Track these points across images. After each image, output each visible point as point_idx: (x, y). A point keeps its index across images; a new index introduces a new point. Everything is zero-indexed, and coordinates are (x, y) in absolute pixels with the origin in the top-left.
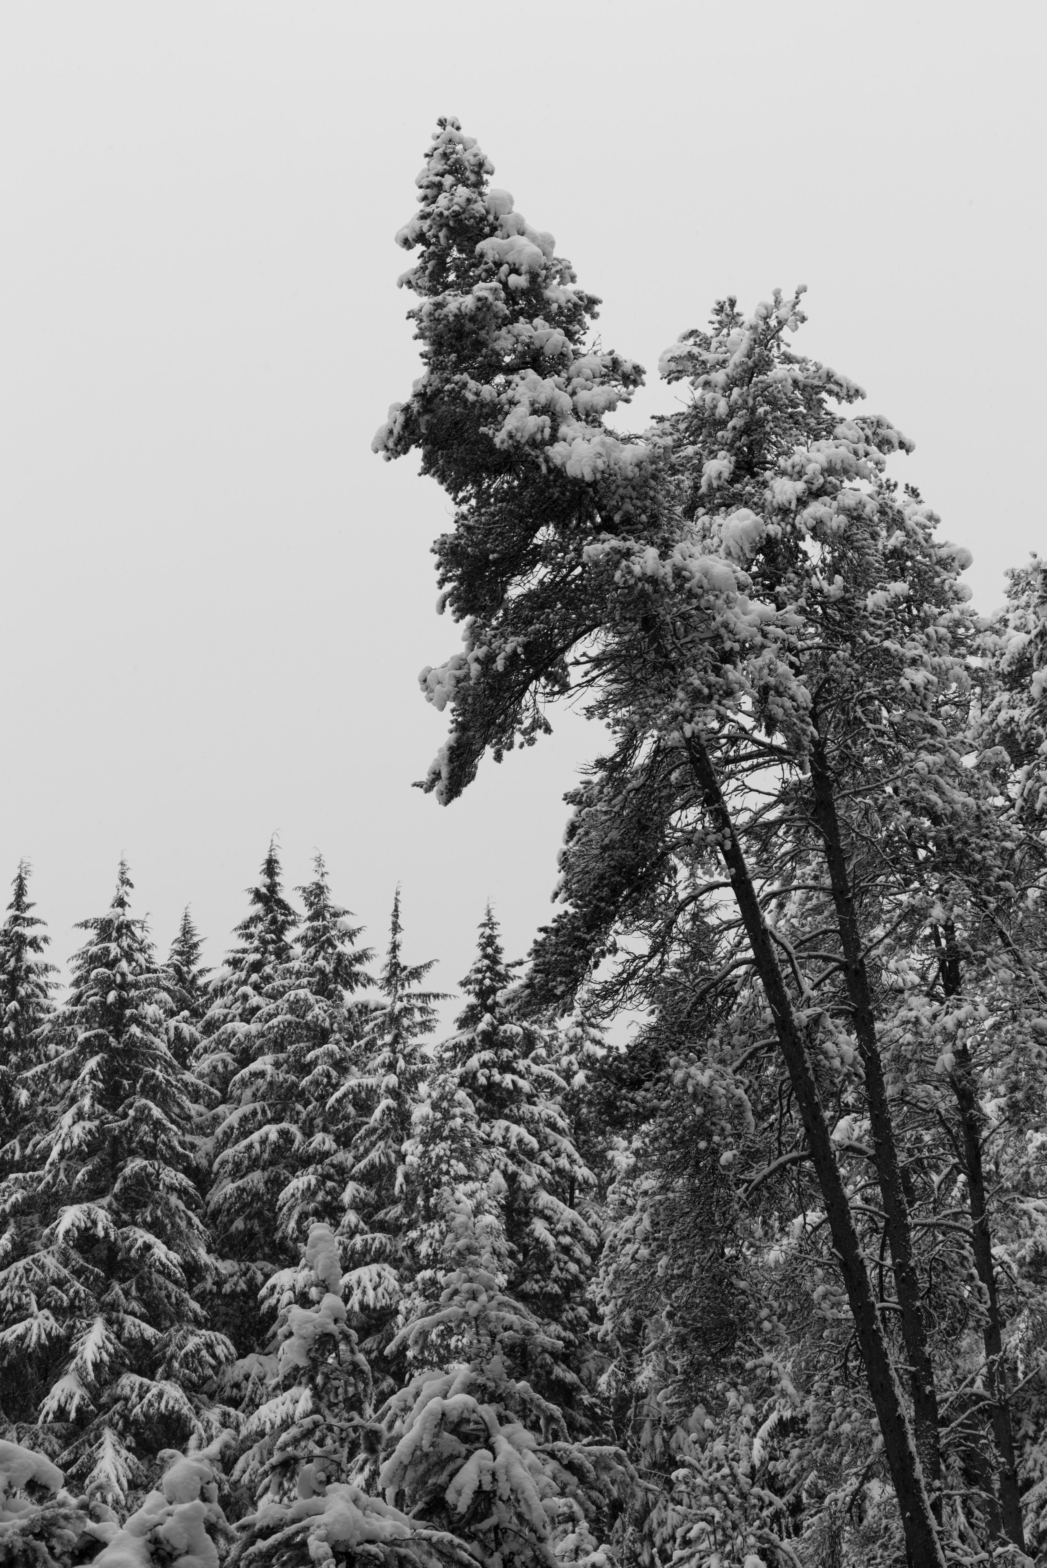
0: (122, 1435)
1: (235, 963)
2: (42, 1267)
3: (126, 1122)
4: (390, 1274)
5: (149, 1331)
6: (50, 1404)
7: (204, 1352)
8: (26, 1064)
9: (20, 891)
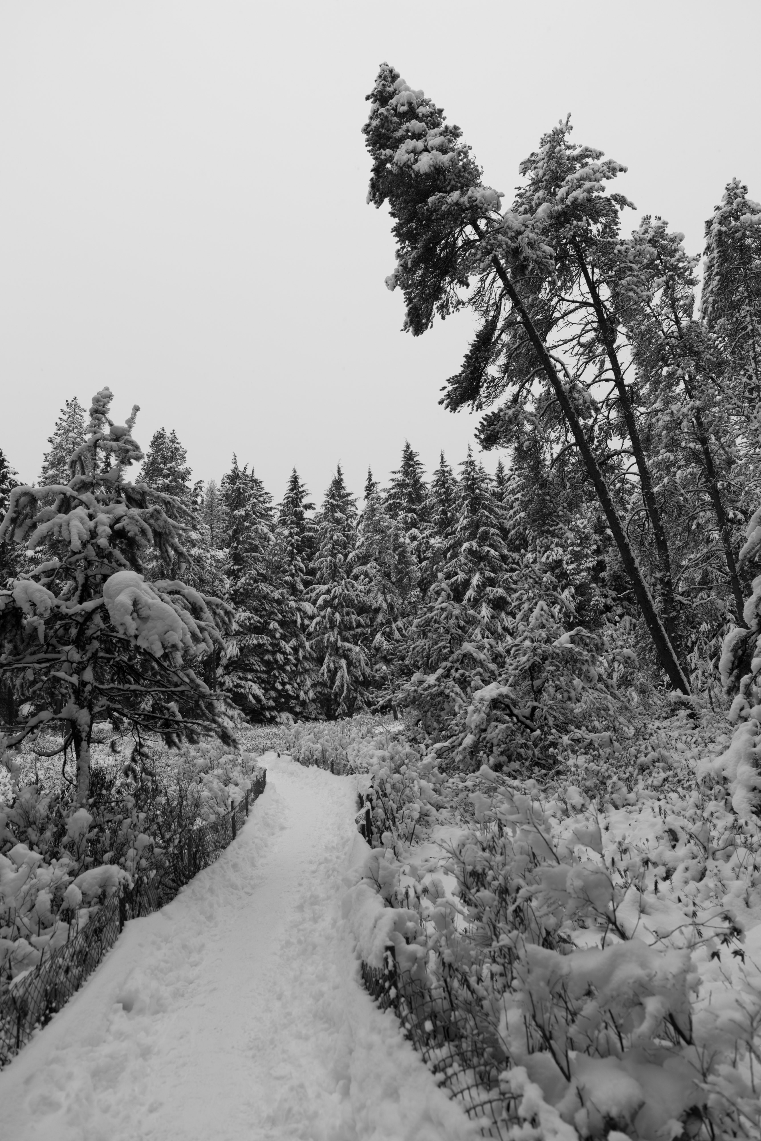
0: (488, 604)
1: (511, 470)
2: (460, 561)
3: (478, 517)
4: (560, 550)
5: (492, 575)
6: (466, 597)
8: (450, 506)
9: (442, 458)
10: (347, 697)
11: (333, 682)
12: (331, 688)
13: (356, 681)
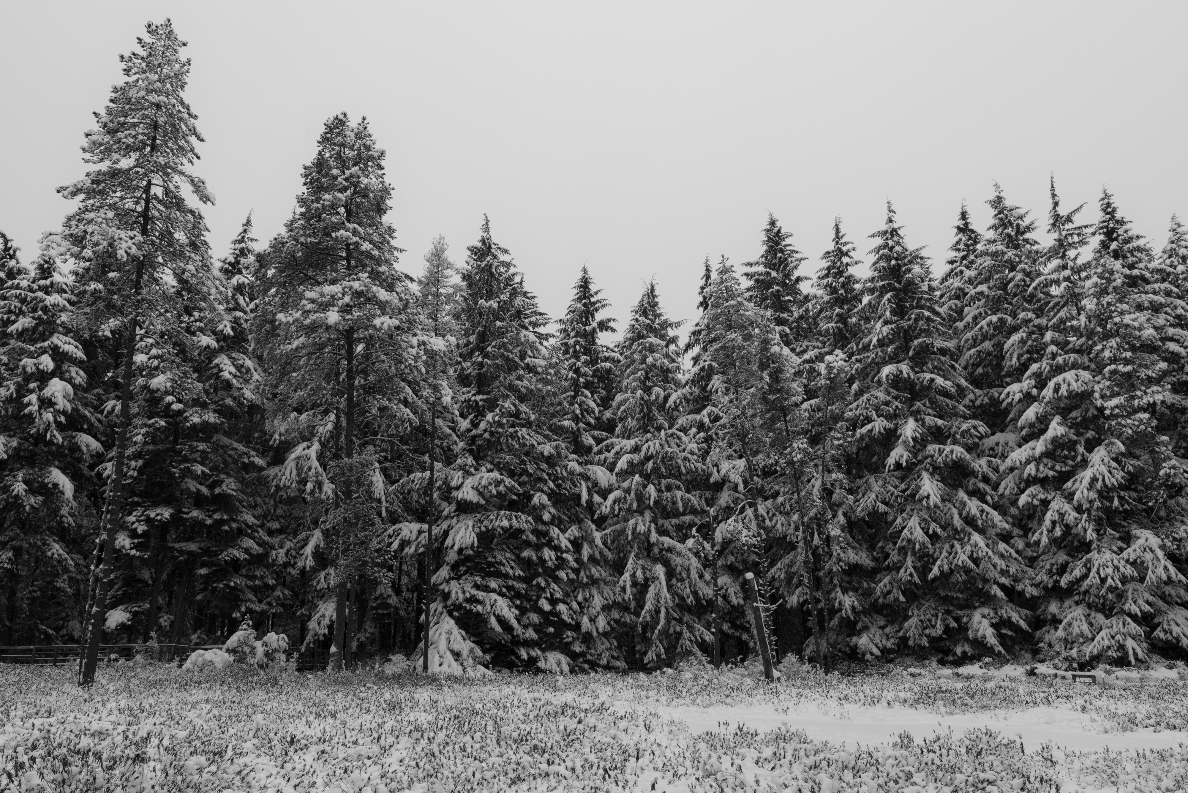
0: (932, 474)
2: (876, 398)
3: (911, 322)
4: (1084, 374)
6: (891, 461)
7: (972, 430)
10: (665, 633)
11: (641, 605)
12: (638, 615)
13: (682, 606)
